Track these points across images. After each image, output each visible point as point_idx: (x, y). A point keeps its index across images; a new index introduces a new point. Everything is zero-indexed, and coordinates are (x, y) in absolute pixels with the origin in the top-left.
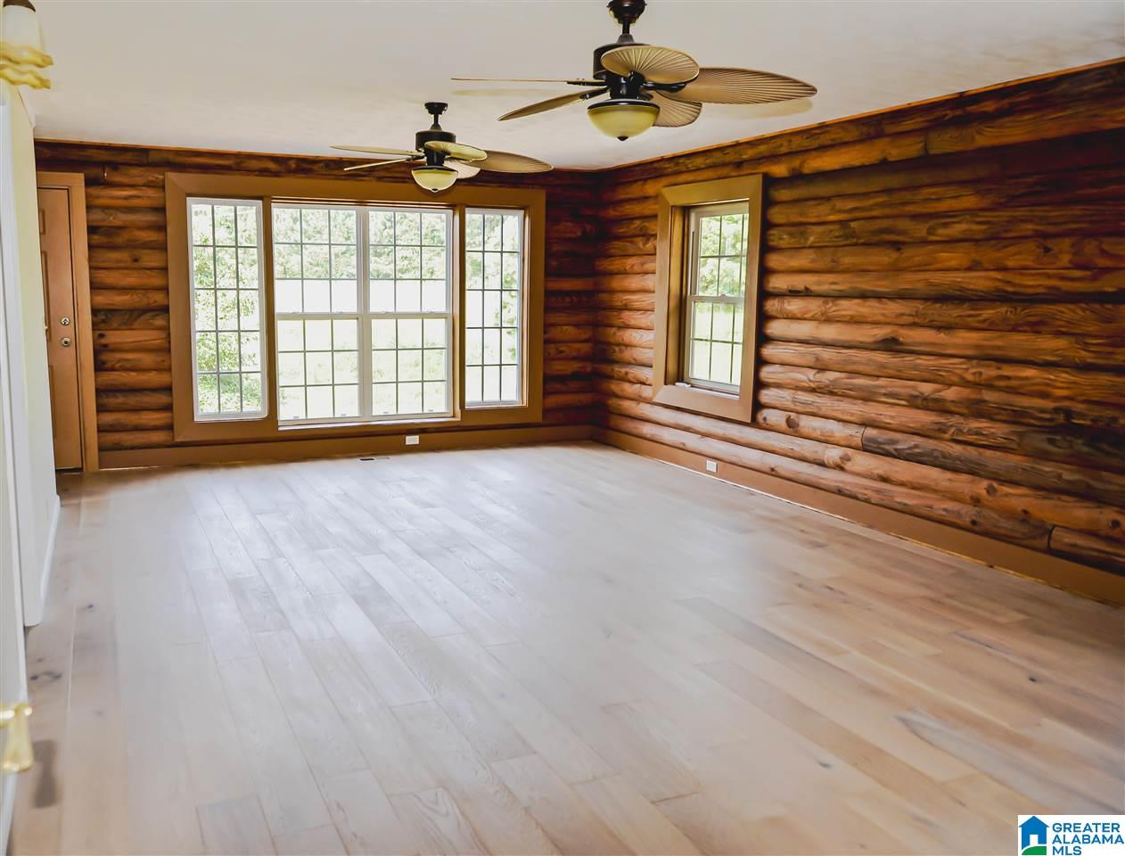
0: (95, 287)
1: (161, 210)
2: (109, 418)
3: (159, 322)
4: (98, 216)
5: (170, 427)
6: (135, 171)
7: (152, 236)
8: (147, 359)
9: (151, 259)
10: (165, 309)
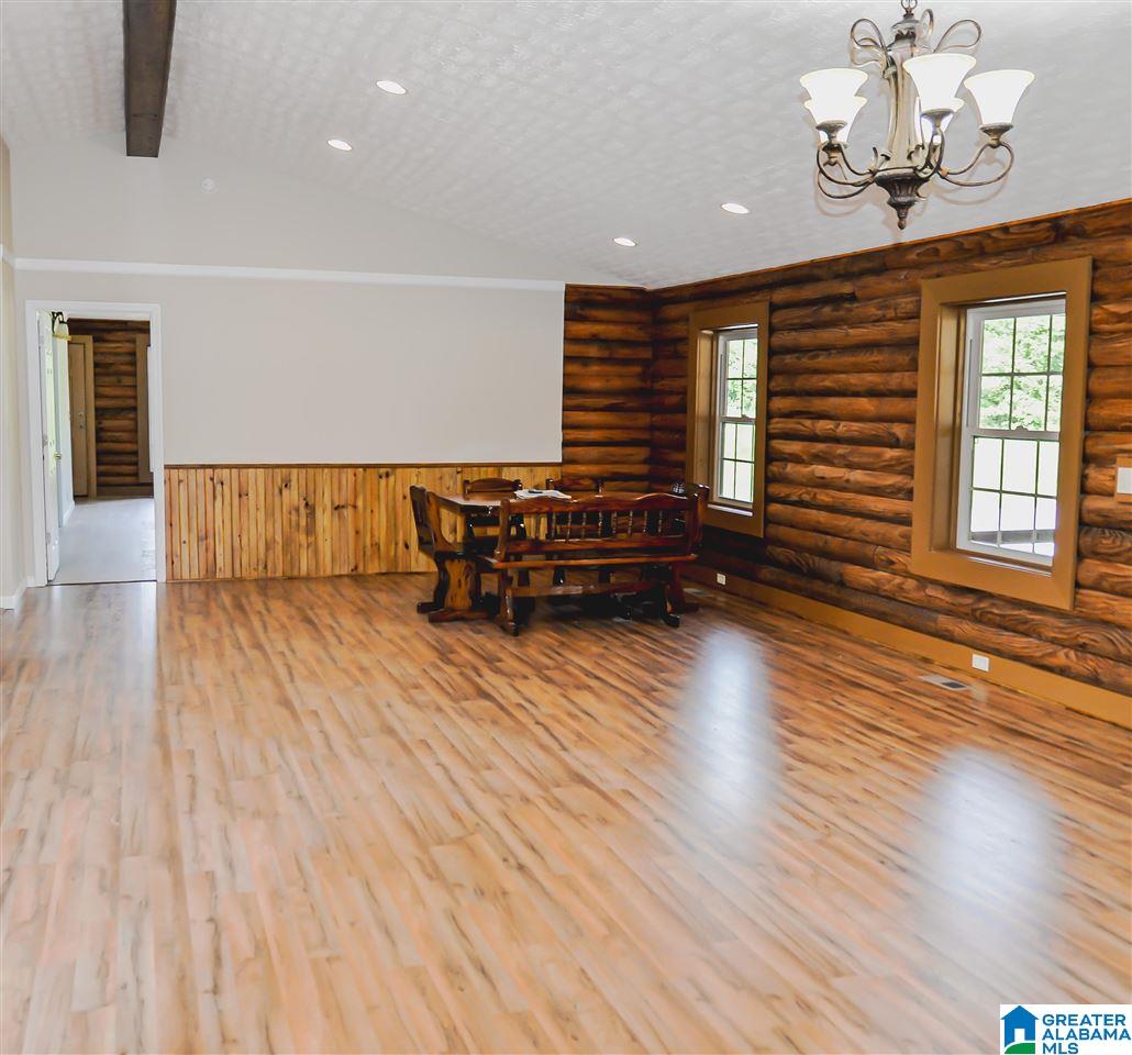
0: (97, 396)
1: (133, 354)
2: (102, 468)
3: (131, 416)
4: (100, 358)
5: (136, 475)
6: (120, 333)
7: (129, 368)
8: (125, 436)
9: (127, 380)
10: (134, 409)
